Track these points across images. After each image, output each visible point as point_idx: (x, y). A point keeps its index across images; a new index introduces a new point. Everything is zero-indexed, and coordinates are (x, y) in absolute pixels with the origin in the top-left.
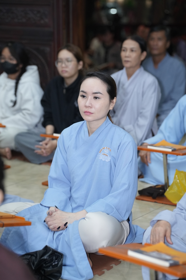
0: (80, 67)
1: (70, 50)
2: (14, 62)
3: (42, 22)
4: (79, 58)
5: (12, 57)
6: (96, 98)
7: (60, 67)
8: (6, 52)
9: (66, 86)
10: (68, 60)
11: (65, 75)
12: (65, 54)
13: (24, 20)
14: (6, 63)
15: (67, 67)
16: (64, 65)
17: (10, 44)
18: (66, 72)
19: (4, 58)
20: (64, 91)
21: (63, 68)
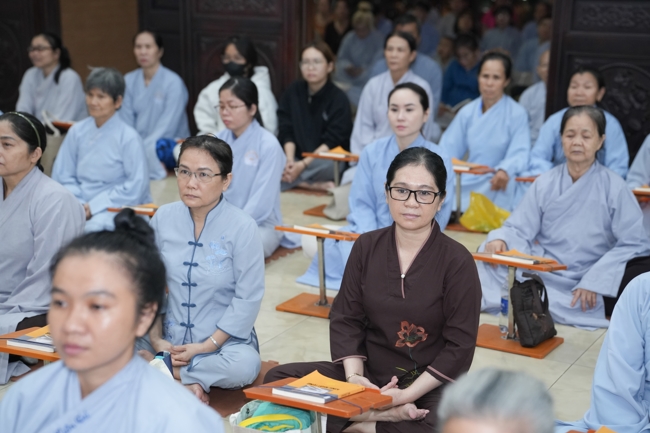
0: (330, 69)
1: (318, 48)
2: (242, 61)
3: (267, 10)
4: (329, 58)
5: (239, 56)
6: (409, 110)
7: (306, 69)
8: (232, 50)
9: (312, 93)
10: (316, 61)
11: (312, 79)
12: (312, 53)
13: (242, 8)
14: (231, 64)
15: (315, 69)
16: (311, 68)
17: (235, 40)
18: (314, 76)
19: (229, 57)
20: (310, 100)
21: (309, 70)
